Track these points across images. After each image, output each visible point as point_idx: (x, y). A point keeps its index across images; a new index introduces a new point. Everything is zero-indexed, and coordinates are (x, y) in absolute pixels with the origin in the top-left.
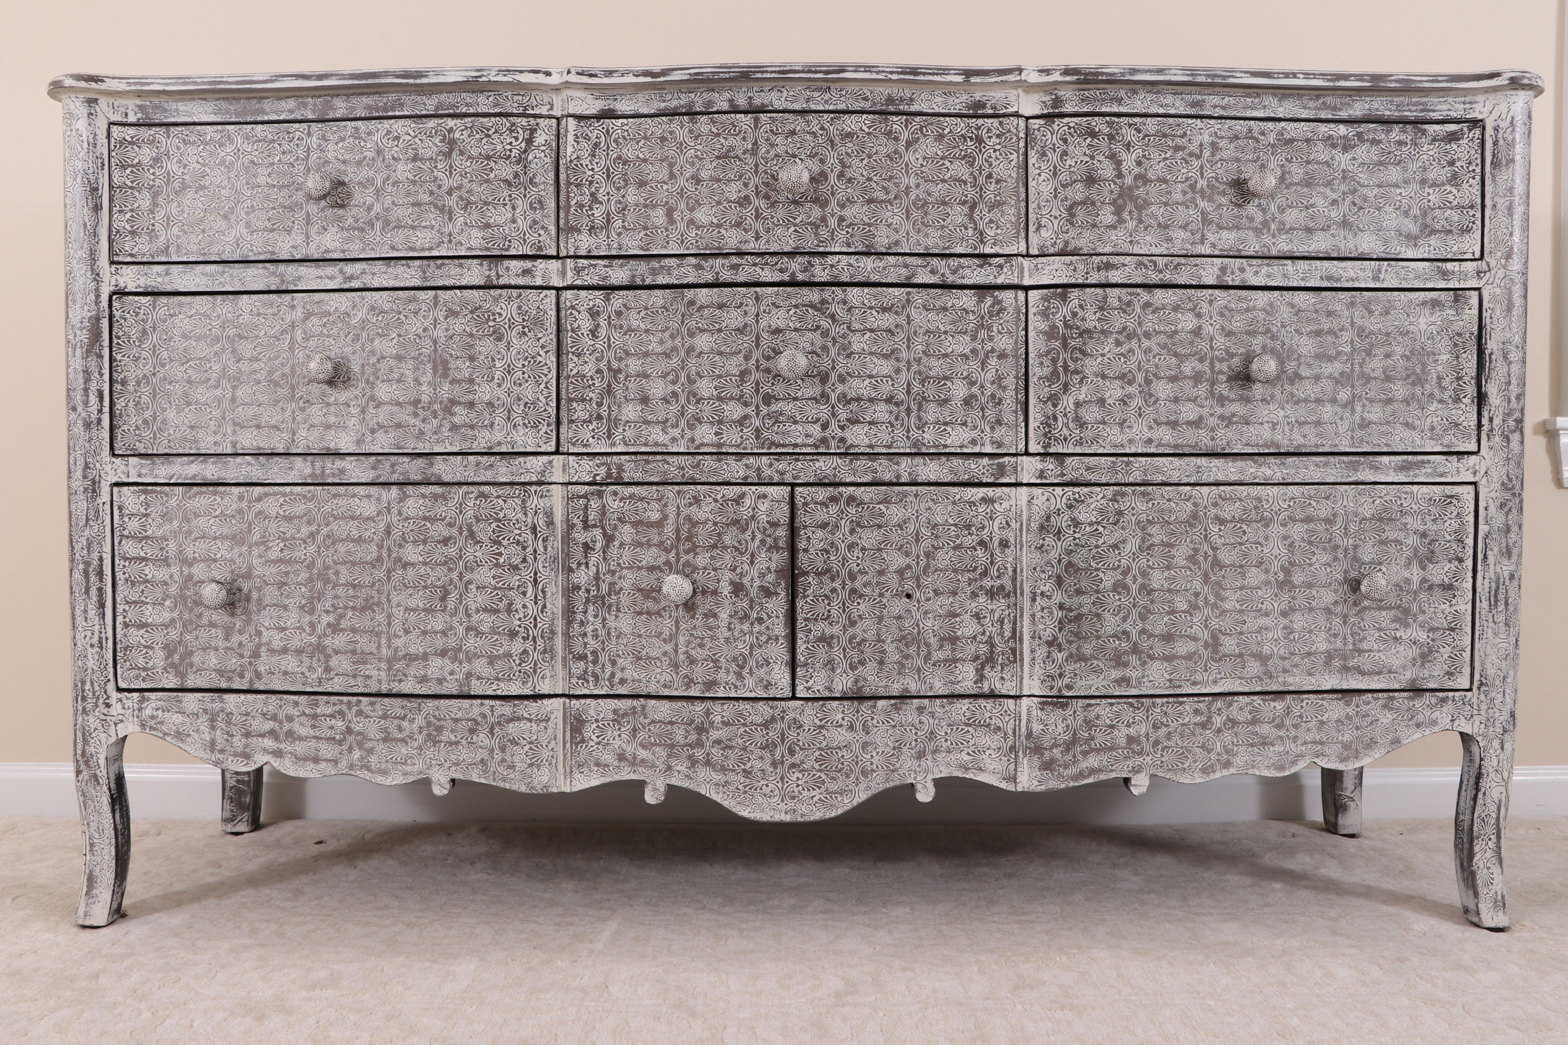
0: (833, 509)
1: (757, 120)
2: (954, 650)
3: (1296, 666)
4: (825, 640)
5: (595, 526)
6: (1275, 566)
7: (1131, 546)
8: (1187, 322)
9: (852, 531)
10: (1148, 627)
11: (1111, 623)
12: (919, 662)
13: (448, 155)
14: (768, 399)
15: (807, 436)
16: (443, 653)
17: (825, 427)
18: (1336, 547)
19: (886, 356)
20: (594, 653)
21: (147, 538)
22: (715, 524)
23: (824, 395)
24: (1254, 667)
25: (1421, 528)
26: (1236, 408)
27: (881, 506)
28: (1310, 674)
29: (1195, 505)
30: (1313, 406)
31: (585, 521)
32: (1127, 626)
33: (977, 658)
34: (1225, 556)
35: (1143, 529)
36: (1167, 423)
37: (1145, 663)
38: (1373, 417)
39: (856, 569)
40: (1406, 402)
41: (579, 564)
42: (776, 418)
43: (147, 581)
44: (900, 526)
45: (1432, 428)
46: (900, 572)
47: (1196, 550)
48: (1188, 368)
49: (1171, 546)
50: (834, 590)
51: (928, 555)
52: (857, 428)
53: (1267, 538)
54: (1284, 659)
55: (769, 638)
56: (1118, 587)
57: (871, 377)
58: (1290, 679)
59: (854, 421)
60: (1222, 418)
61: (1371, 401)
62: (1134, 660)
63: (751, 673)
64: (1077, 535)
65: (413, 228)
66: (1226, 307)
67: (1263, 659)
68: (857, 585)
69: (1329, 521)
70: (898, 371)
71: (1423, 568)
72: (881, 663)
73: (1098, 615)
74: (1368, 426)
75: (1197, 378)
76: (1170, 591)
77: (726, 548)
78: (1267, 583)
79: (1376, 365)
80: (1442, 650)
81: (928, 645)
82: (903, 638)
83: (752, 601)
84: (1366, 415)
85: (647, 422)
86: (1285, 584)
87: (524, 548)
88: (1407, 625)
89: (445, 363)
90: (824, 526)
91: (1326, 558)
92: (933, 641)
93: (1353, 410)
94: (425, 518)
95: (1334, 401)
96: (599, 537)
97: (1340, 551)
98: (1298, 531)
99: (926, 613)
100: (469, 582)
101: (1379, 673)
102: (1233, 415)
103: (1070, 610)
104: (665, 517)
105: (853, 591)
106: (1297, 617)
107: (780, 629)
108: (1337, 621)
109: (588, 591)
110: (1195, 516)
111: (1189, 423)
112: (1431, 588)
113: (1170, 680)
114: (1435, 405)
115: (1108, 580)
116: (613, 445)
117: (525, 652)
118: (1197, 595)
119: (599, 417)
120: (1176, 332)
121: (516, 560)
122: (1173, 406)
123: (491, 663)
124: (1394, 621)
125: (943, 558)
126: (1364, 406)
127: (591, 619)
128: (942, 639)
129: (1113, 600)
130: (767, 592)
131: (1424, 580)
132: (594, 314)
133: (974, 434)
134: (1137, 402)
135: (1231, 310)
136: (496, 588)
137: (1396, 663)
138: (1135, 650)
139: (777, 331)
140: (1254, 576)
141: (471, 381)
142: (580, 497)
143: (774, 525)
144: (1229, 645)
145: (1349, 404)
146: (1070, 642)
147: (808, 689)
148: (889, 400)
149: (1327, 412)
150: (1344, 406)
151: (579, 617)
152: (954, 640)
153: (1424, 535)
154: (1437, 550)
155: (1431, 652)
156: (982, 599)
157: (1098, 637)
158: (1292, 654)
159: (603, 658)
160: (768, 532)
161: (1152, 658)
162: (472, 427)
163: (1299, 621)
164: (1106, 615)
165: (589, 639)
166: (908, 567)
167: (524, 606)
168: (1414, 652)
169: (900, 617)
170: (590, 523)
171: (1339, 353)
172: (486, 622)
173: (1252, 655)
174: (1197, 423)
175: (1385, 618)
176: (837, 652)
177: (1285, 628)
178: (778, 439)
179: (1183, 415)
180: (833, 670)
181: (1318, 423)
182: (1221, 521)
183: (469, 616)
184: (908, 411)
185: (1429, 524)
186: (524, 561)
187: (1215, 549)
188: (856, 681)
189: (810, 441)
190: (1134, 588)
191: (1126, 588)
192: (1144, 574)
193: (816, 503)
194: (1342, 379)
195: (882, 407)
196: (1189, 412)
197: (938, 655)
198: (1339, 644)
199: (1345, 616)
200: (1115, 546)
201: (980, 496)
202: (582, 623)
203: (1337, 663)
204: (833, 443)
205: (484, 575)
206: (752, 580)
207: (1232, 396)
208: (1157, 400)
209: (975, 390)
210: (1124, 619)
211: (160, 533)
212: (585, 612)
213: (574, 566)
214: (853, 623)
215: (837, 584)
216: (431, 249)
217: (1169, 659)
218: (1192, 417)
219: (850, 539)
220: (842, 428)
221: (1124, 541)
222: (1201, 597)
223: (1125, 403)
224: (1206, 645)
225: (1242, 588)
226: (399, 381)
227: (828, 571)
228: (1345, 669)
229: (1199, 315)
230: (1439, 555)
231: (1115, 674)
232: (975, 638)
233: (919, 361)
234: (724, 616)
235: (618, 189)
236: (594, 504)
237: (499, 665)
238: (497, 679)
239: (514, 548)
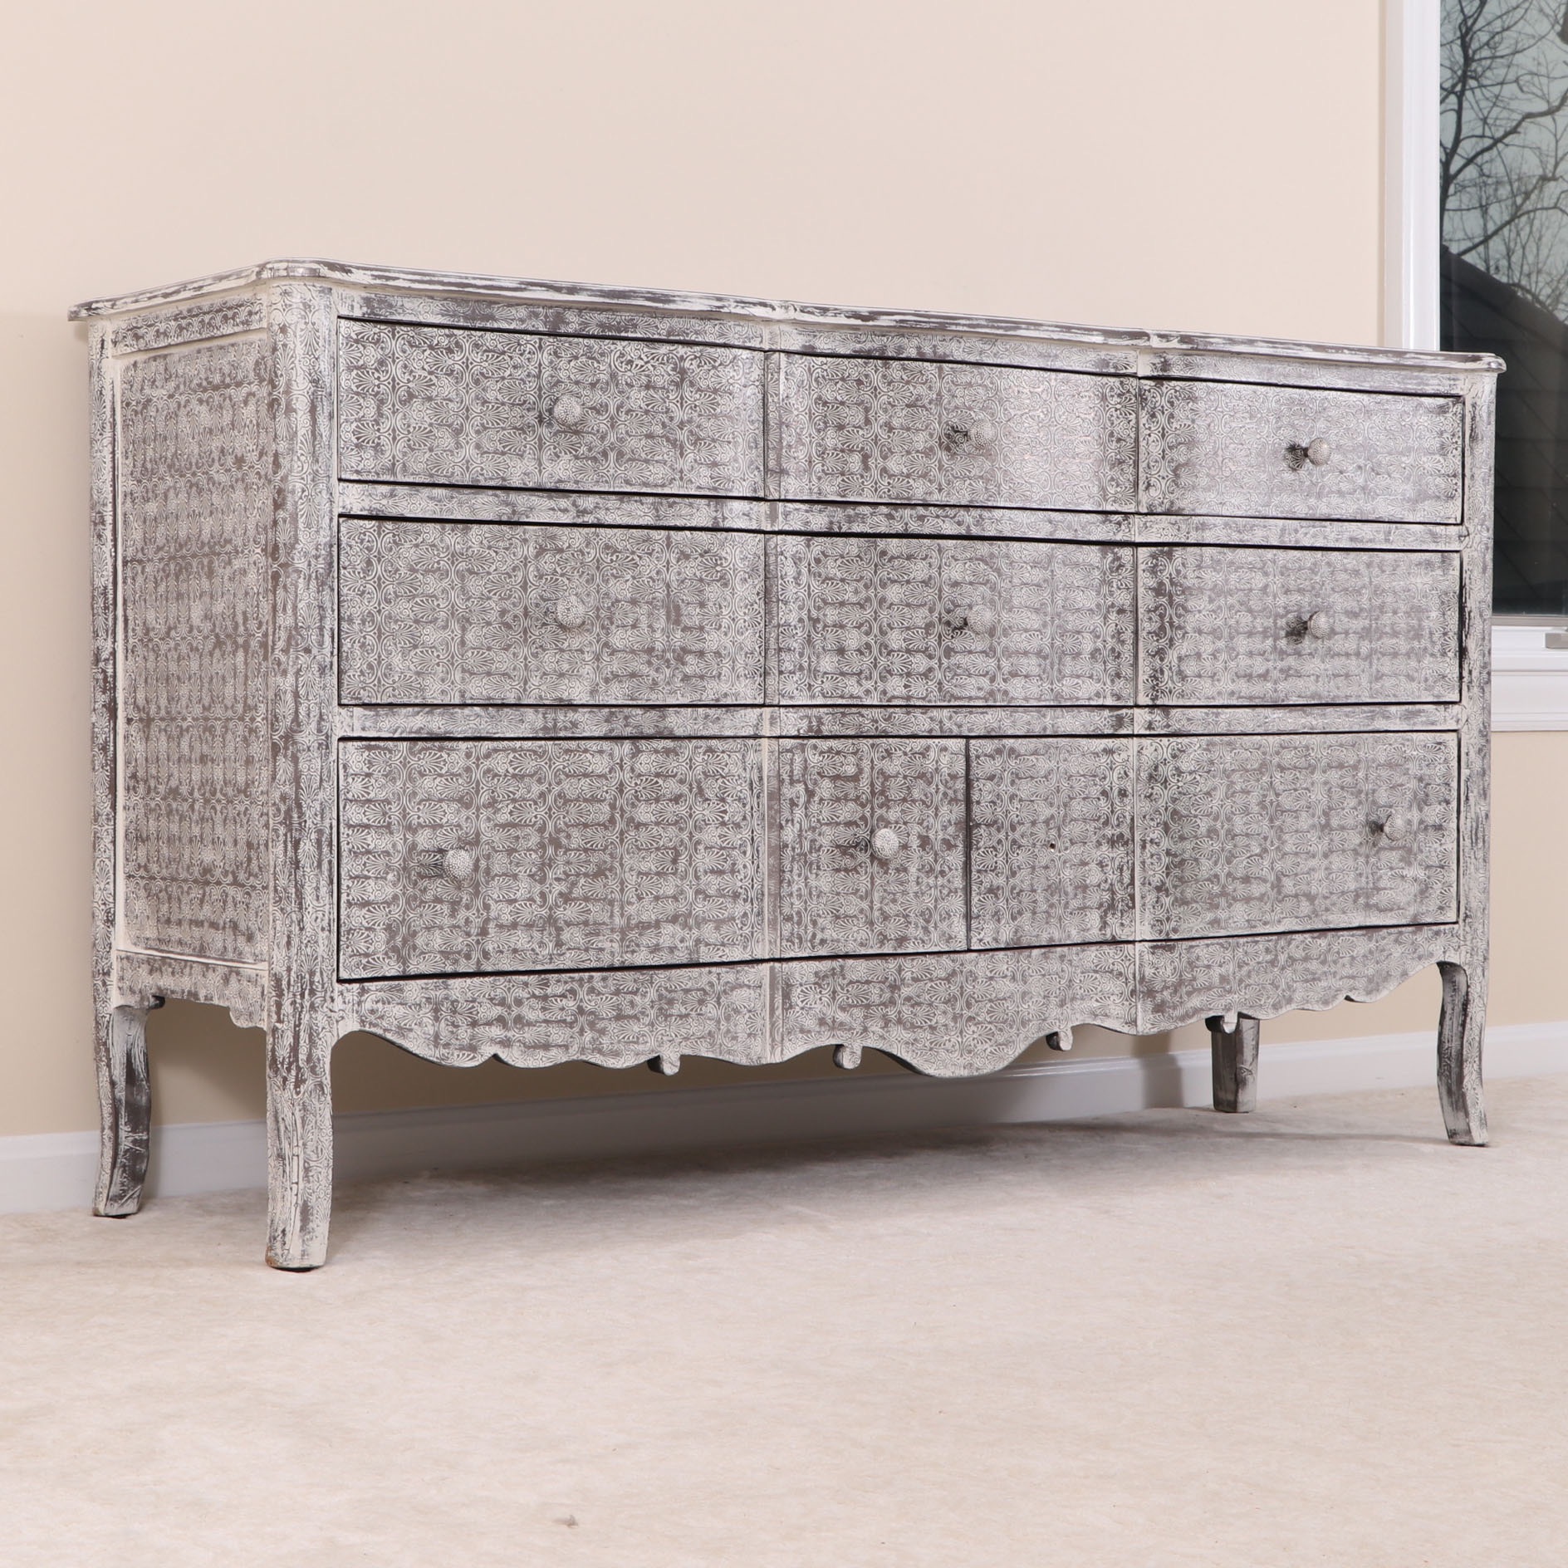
0: (998, 761)
1: (940, 370)
2: (1084, 898)
3: (1334, 904)
4: (993, 891)
5: (799, 781)
6: (1319, 812)
7: (1220, 793)
8: (1259, 581)
9: (1013, 783)
10: (1232, 870)
11: (1206, 864)
12: (1060, 911)
13: (679, 385)
14: (949, 652)
15: (980, 689)
16: (674, 919)
17: (992, 679)
18: (1360, 792)
19: (1037, 611)
20: (799, 913)
21: (370, 800)
22: (905, 777)
23: (992, 648)
24: (1305, 907)
25: (1419, 773)
26: (1291, 661)
27: (1033, 758)
28: (1344, 913)
29: (1264, 753)
30: (1343, 658)
31: (791, 776)
32: (1217, 869)
33: (1101, 905)
34: (1286, 801)
35: (1229, 776)
36: (1245, 676)
37: (1230, 905)
38: (1386, 670)
39: (1016, 820)
40: (1408, 655)
41: (787, 821)
42: (952, 669)
43: (369, 852)
44: (1045, 777)
45: (1426, 680)
46: (1047, 822)
47: (1264, 796)
48: (1259, 623)
49: (1248, 793)
50: (999, 842)
51: (1065, 805)
52: (1015, 681)
53: (1313, 784)
54: (1326, 898)
55: (950, 891)
56: (1212, 832)
57: (1026, 630)
58: (1330, 917)
59: (1014, 674)
60: (1282, 670)
61: (1384, 655)
62: (1223, 902)
63: (935, 926)
64: (1179, 784)
65: (647, 461)
66: (1285, 566)
67: (1311, 898)
68: (1017, 835)
69: (1356, 767)
70: (1045, 625)
71: (1421, 810)
72: (1034, 913)
73: (1196, 860)
74: (1381, 678)
75: (1265, 633)
76: (1247, 835)
77: (914, 801)
78: (1313, 826)
79: (1386, 621)
80: (1435, 886)
81: (1066, 894)
82: (1049, 886)
83: (936, 854)
84: (1380, 668)
86: (1326, 827)
87: (744, 805)
88: (1409, 864)
89: (677, 609)
90: (992, 777)
91: (1353, 801)
92: (1070, 889)
93: (1371, 663)
94: (658, 775)
95: (1358, 654)
96: (803, 793)
98: (1334, 777)
99: (1065, 862)
100: (698, 843)
101: (1391, 910)
102: (1290, 668)
103: (1175, 856)
104: (861, 771)
105: (1014, 842)
106: (1334, 858)
107: (959, 883)
108: (1361, 860)
109: (793, 849)
110: (1264, 763)
111: (1260, 676)
112: (1426, 828)
113: (1248, 921)
114: (1427, 660)
115: (1204, 825)
116: (813, 697)
117: (745, 914)
118: (1265, 838)
119: (801, 668)
120: (1251, 590)
121: (738, 818)
123: (717, 927)
124: (1401, 861)
126: (1378, 659)
127: (796, 878)
128: (1076, 888)
129: (1208, 846)
130: (949, 845)
131: (1421, 822)
132: (797, 560)
133: (1098, 686)
134: (1223, 656)
135: (1288, 569)
136: (722, 848)
137: (1403, 900)
138: (1223, 894)
139: (956, 584)
140: (1305, 821)
141: (701, 629)
142: (786, 751)
143: (954, 777)
144: (1288, 885)
145: (1369, 657)
146: (1175, 887)
147: (980, 941)
148: (1039, 654)
149: (1353, 664)
150: (1365, 659)
151: (787, 876)
152: (1085, 888)
153: (1421, 779)
154: (1430, 793)
155: (1427, 888)
156: (1105, 847)
157: (1197, 881)
158: (1331, 893)
159: (806, 919)
160: (949, 785)
161: (1235, 900)
163: (1336, 861)
164: (1203, 860)
165: (795, 900)
166: (1052, 817)
167: (745, 867)
168: (1415, 889)
169: (1046, 867)
170: (797, 778)
171: (1361, 610)
172: (713, 883)
173: (1305, 895)
174: (1265, 676)
175: (1394, 856)
176: (1001, 903)
177: (1326, 869)
179: (1256, 668)
180: (999, 921)
181: (1347, 676)
182: (1282, 768)
183: (697, 878)
184: (1052, 664)
185: (1424, 768)
186: (744, 818)
187: (1277, 795)
188: (1016, 932)
189: (981, 694)
190: (1222, 833)
191: (1216, 832)
192: (1229, 819)
193: (986, 755)
194: (1365, 634)
195: (1034, 660)
196: (1259, 665)
197: (1074, 904)
198: (1364, 885)
199: (1367, 857)
200: (1208, 793)
201: (1101, 747)
202: (789, 883)
203: (1362, 900)
204: (998, 696)
205: (711, 835)
206: (937, 835)
207: (1289, 650)
209: (1099, 644)
210: (1216, 863)
212: (791, 871)
213: (783, 823)
214: (1014, 874)
215: (1002, 836)
216: (663, 486)
217: (1247, 900)
218: (1261, 669)
219: (1012, 790)
220: (1005, 681)
221: (1215, 789)
222: (1268, 842)
224: (1272, 888)
225: (1297, 831)
227: (995, 822)
228: (1368, 906)
229: (1266, 574)
230: (1432, 798)
231: (1210, 915)
232: (1099, 886)
233: (1059, 615)
234: (913, 870)
235: (819, 431)
236: (797, 759)
237: (724, 929)
238: (723, 944)
239: (737, 805)
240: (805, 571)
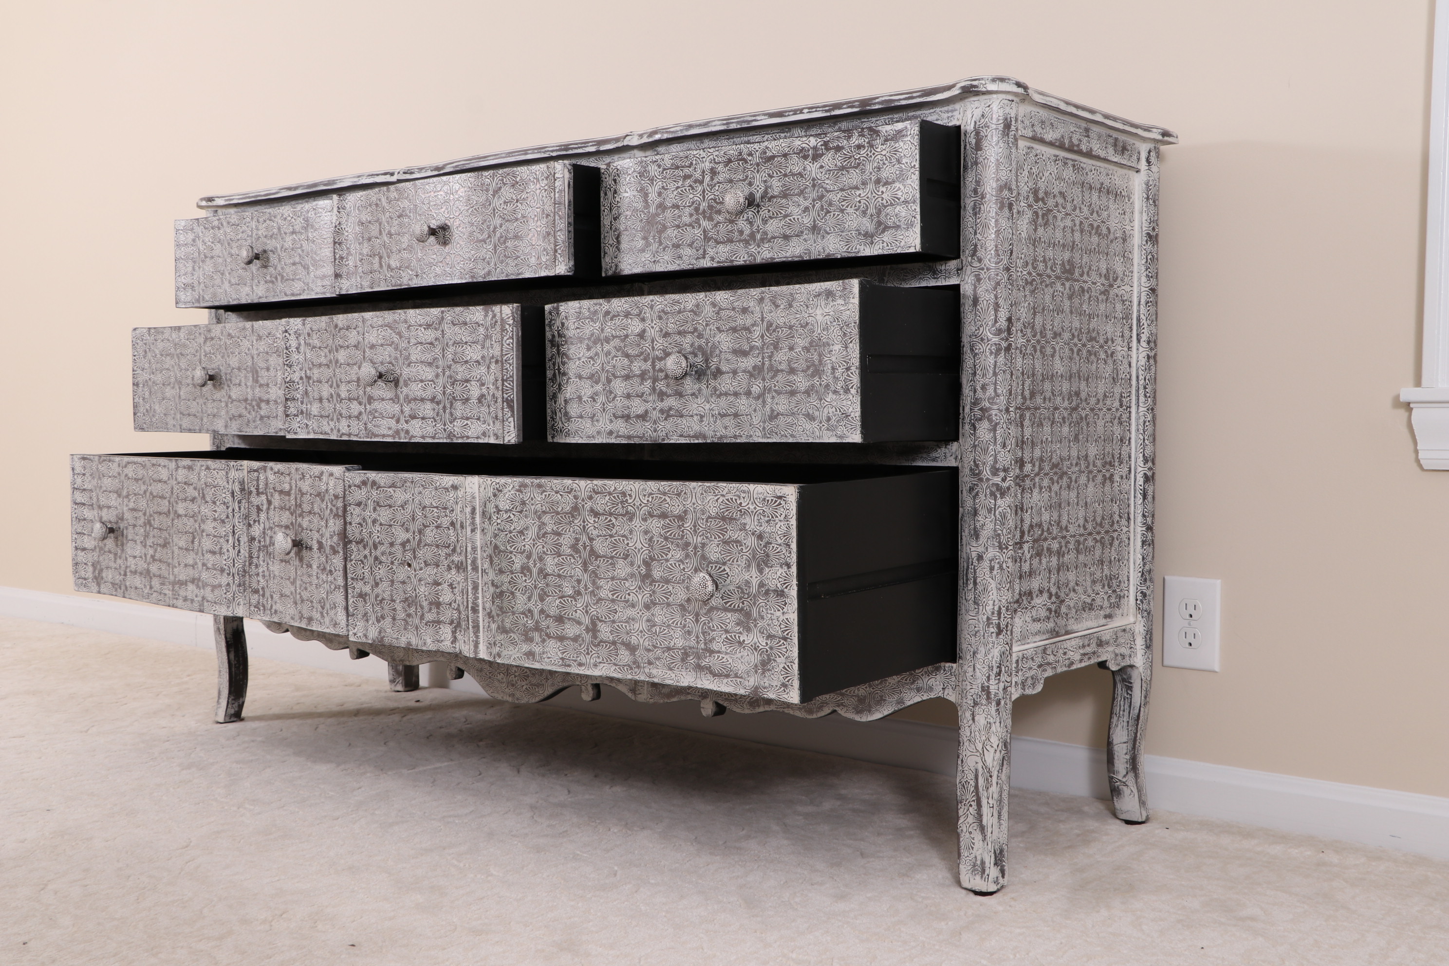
0: (364, 490)
2: (438, 613)
3: (658, 659)
4: (362, 596)
5: (262, 493)
6: (638, 561)
7: (532, 533)
8: (635, 326)
9: (375, 510)
10: (546, 608)
11: (521, 598)
12: (417, 621)
14: (370, 399)
15: (390, 428)
16: (193, 581)
17: (398, 421)
18: (687, 544)
19: (430, 364)
20: (263, 588)
21: (84, 490)
22: (311, 495)
23: (397, 397)
24: (624, 656)
25: (759, 529)
26: (671, 402)
27: (391, 490)
28: (671, 669)
29: (576, 497)
30: (732, 398)
31: (257, 489)
32: (530, 605)
33: (451, 623)
34: (601, 547)
35: (539, 518)
36: (622, 417)
37: (544, 641)
38: (782, 409)
39: (377, 540)
40: (807, 393)
41: (255, 521)
42: (373, 413)
43: (85, 519)
44: (402, 506)
46: (403, 545)
47: (577, 540)
48: (638, 367)
49: (559, 534)
50: (365, 557)
51: (420, 532)
52: (414, 422)
53: (631, 532)
54: (649, 650)
55: (336, 588)
56: (525, 569)
57: (422, 381)
58: (654, 672)
59: (413, 417)
60: (662, 411)
61: (779, 393)
62: (536, 636)
63: (327, 613)
64: (499, 521)
66: (663, 311)
67: (632, 649)
68: (378, 553)
69: (681, 518)
70: (437, 376)
71: (761, 571)
72: (394, 619)
73: (512, 593)
74: (776, 417)
75: (643, 376)
76: (559, 576)
77: (315, 514)
78: (632, 575)
79: (782, 357)
80: (778, 659)
81: (422, 607)
82: (407, 599)
83: (327, 557)
84: (775, 407)
85: (322, 416)
86: (647, 577)
87: (228, 508)
88: (749, 630)
89: (257, 372)
90: (359, 504)
91: (679, 554)
92: (425, 604)
93: (764, 402)
94: (185, 483)
95: (748, 393)
96: (265, 502)
97: (690, 549)
98: (655, 525)
99: (420, 580)
100: (203, 531)
101: (727, 676)
102: (670, 409)
103: (497, 587)
104: (291, 489)
105: (376, 558)
106: (657, 610)
107: (340, 582)
108: (691, 617)
109: (260, 542)
110: (575, 508)
111: (638, 417)
112: (767, 593)
113: (562, 659)
114: (830, 397)
115: (518, 561)
117: (228, 584)
118: (579, 581)
120: (627, 336)
121: (223, 517)
122: (626, 402)
123: (212, 591)
124: (738, 624)
125: (430, 535)
126: (773, 397)
127: (261, 563)
128: (431, 604)
129: (523, 581)
130: (335, 552)
131: (761, 585)
133: (484, 427)
134: (601, 399)
136: (215, 536)
137: (741, 668)
138: (537, 628)
139: (372, 347)
140: (622, 569)
141: (268, 385)
142: (255, 471)
143: (336, 497)
144: (604, 631)
145: (760, 396)
146: (498, 615)
147: (355, 634)
148: (432, 400)
149: (743, 404)
150: (757, 398)
151: (255, 561)
152: (438, 605)
153: (760, 537)
154: (771, 553)
155: (769, 660)
156: (453, 571)
157: (514, 613)
158: (655, 647)
159: (267, 594)
160: (334, 503)
161: (549, 636)
162: (268, 417)
163: (660, 615)
164: (518, 594)
165: (260, 578)
166: (408, 541)
167: (228, 551)
168: (754, 658)
169: (403, 583)
170: (261, 490)
171: (752, 348)
172: (211, 559)
173: (623, 643)
174: (643, 417)
175: (731, 618)
176: (369, 607)
177: (648, 621)
178: (376, 430)
179: (634, 409)
180: (367, 621)
182: (596, 514)
183: (203, 555)
184: (444, 408)
185: (764, 525)
186: (228, 517)
187: (591, 540)
188: (380, 632)
189: (390, 432)
190: (535, 571)
191: (530, 570)
192: (541, 559)
193: (355, 486)
194: (756, 372)
195: (429, 405)
196: (637, 407)
197: (429, 617)
198: (693, 643)
199: (697, 615)
200: (521, 532)
201: (450, 483)
202: (257, 566)
203: (692, 660)
204: (402, 434)
205: (209, 526)
206: (327, 543)
207: (669, 392)
208: (615, 397)
209: (484, 390)
210: (529, 599)
211: (89, 487)
212: (258, 558)
213: (252, 522)
214: (377, 584)
215: (367, 552)
217: (561, 639)
218: (640, 411)
219: (374, 516)
220: (407, 422)
221: (527, 528)
222: (582, 585)
223: (594, 400)
224: (587, 630)
225: (613, 579)
226: (240, 385)
227: (362, 540)
228: (699, 668)
230: (774, 561)
231: (525, 647)
232: (450, 604)
233: (449, 367)
234: (315, 567)
236: (262, 477)
237: (216, 592)
238: (215, 603)
239: (223, 507)
240: (302, 342)
